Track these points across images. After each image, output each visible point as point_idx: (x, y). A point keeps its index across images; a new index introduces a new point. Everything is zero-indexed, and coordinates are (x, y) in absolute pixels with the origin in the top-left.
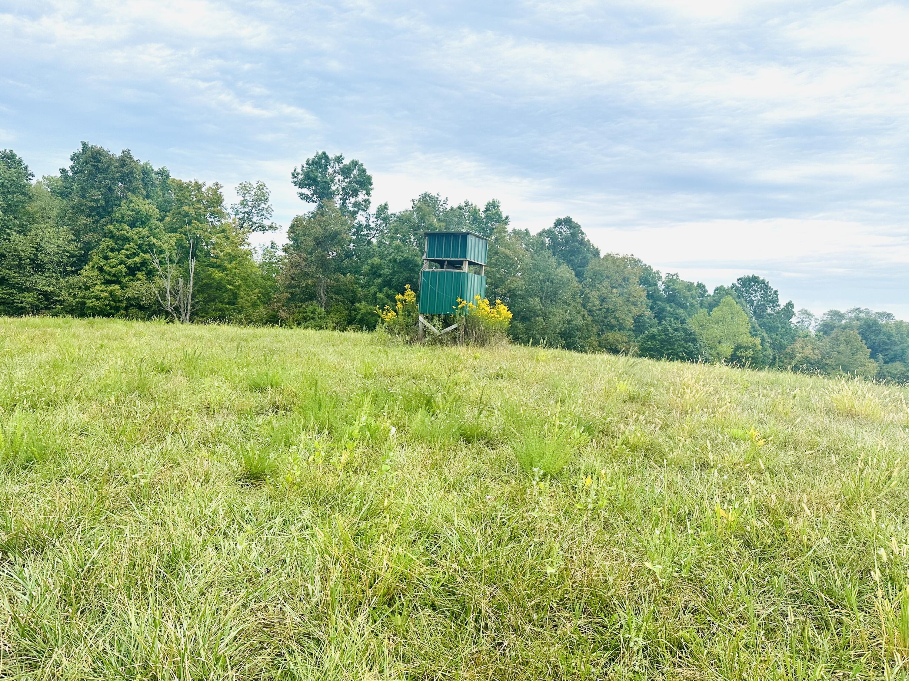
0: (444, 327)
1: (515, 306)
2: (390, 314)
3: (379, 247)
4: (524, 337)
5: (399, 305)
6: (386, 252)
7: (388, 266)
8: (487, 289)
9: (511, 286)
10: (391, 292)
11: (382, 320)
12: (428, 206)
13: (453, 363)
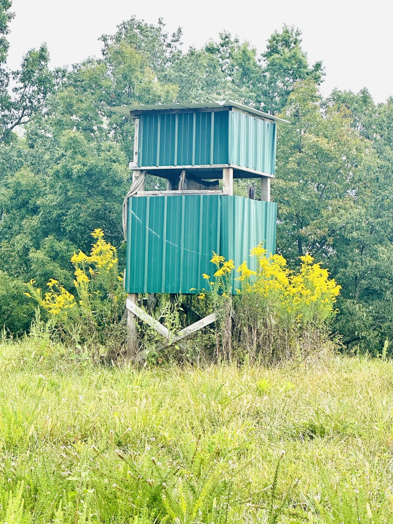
0: (185, 324)
1: (346, 266)
2: (59, 299)
3: (32, 146)
4: (371, 335)
5: (81, 276)
6: (47, 157)
7: (52, 186)
8: (278, 230)
9: (336, 219)
10: (61, 246)
11: (43, 311)
12: (139, 47)
13: (208, 407)
